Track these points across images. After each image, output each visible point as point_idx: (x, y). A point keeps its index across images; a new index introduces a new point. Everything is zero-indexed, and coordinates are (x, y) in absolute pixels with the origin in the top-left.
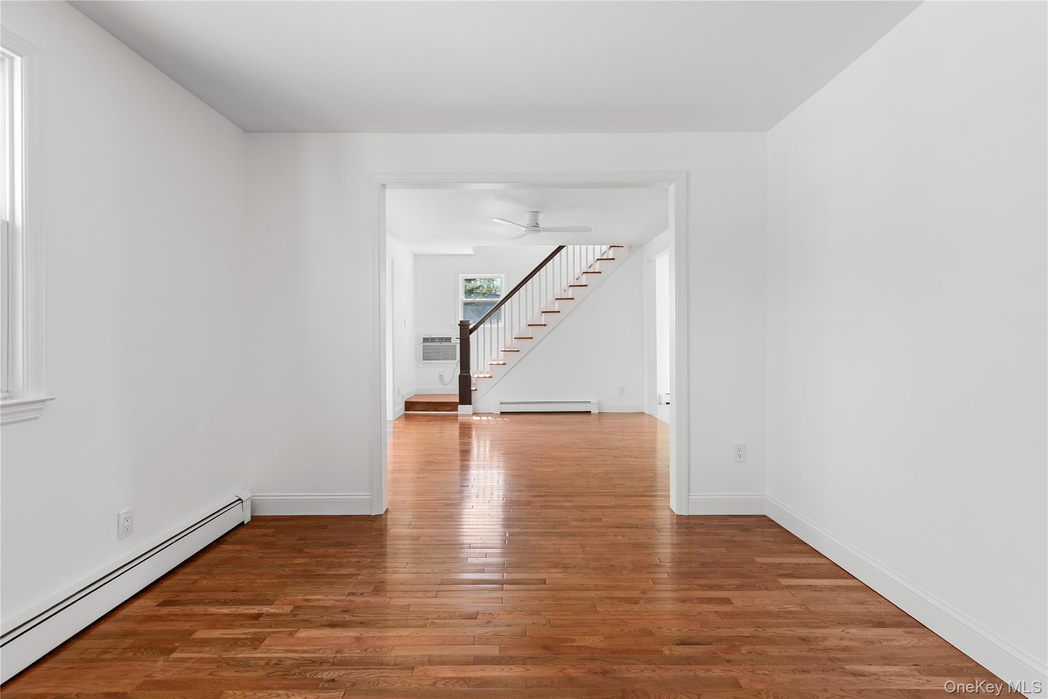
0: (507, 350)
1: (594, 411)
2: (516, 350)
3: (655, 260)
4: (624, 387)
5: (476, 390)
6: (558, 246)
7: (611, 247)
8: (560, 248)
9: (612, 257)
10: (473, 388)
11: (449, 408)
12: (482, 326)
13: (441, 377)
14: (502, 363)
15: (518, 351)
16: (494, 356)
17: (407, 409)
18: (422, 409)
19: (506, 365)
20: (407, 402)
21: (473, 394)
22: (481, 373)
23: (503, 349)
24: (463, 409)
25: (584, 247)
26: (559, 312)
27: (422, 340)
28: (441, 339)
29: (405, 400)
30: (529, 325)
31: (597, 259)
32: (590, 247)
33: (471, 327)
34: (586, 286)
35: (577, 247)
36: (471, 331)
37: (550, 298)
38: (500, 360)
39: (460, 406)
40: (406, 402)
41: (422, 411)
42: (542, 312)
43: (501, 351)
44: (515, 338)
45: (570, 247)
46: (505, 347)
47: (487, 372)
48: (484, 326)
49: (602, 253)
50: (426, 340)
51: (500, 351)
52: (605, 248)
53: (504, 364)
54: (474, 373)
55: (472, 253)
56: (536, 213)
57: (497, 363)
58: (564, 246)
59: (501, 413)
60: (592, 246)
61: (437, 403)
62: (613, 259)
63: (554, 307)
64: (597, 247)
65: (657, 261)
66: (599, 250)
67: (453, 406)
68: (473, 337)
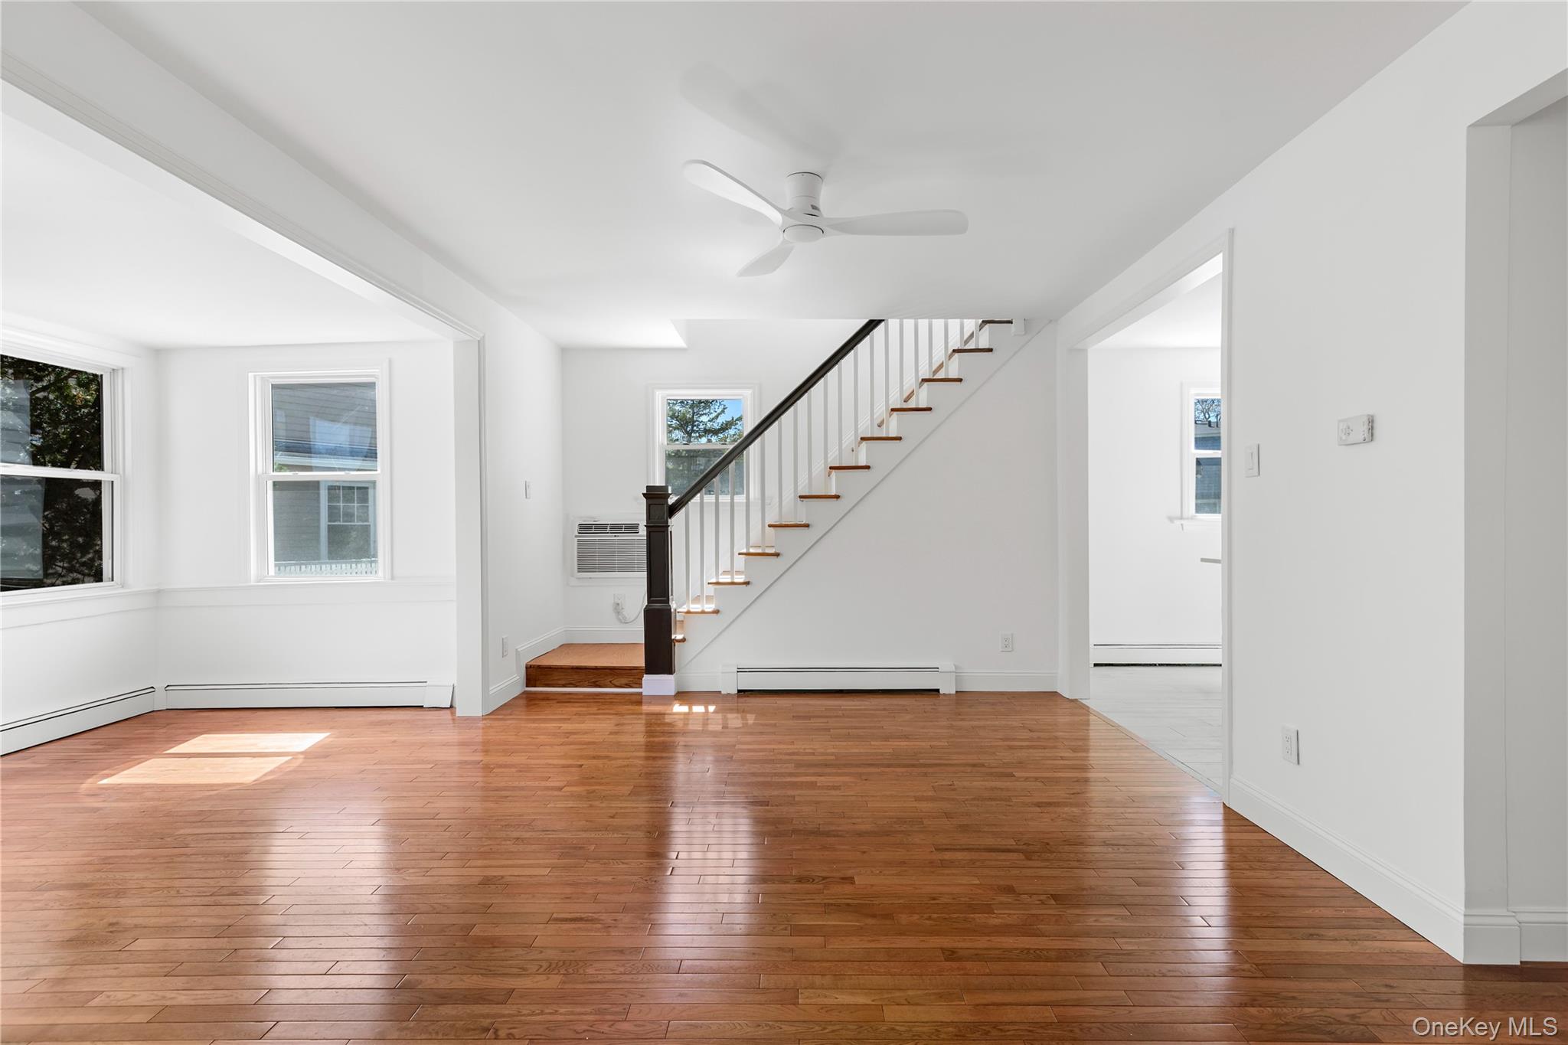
0: (752, 550)
1: (947, 688)
2: (772, 551)
3: (1084, 351)
4: (1012, 635)
5: (683, 640)
6: (866, 321)
7: (985, 322)
8: (872, 325)
9: (987, 346)
10: (677, 636)
11: (624, 681)
12: (697, 498)
13: (618, 608)
14: (742, 581)
15: (777, 555)
16: (724, 564)
17: (531, 680)
18: (563, 682)
19: (749, 586)
20: (531, 666)
21: (678, 647)
22: (697, 599)
23: (744, 551)
24: (654, 685)
25: (923, 324)
26: (868, 467)
27: (577, 528)
28: (616, 528)
29: (527, 659)
30: (801, 497)
31: (954, 351)
32: (939, 324)
33: (672, 500)
34: (930, 409)
35: (909, 324)
36: (673, 510)
37: (849, 438)
38: (738, 573)
39: (646, 677)
40: (529, 668)
41: (564, 686)
42: (831, 468)
43: (740, 554)
44: (770, 526)
45: (893, 324)
46: (748, 545)
47: (709, 598)
48: (702, 499)
49: (965, 338)
50: (585, 528)
51: (736, 554)
52: (970, 325)
53: (747, 583)
54: (678, 604)
55: (678, 342)
56: (812, 178)
57: (729, 580)
58: (880, 321)
59: (739, 691)
60: (942, 321)
61: (596, 668)
62: (990, 350)
63: (857, 458)
64: (954, 324)
65: (1089, 350)
66: (958, 329)
67: (631, 675)
68: (676, 523)
